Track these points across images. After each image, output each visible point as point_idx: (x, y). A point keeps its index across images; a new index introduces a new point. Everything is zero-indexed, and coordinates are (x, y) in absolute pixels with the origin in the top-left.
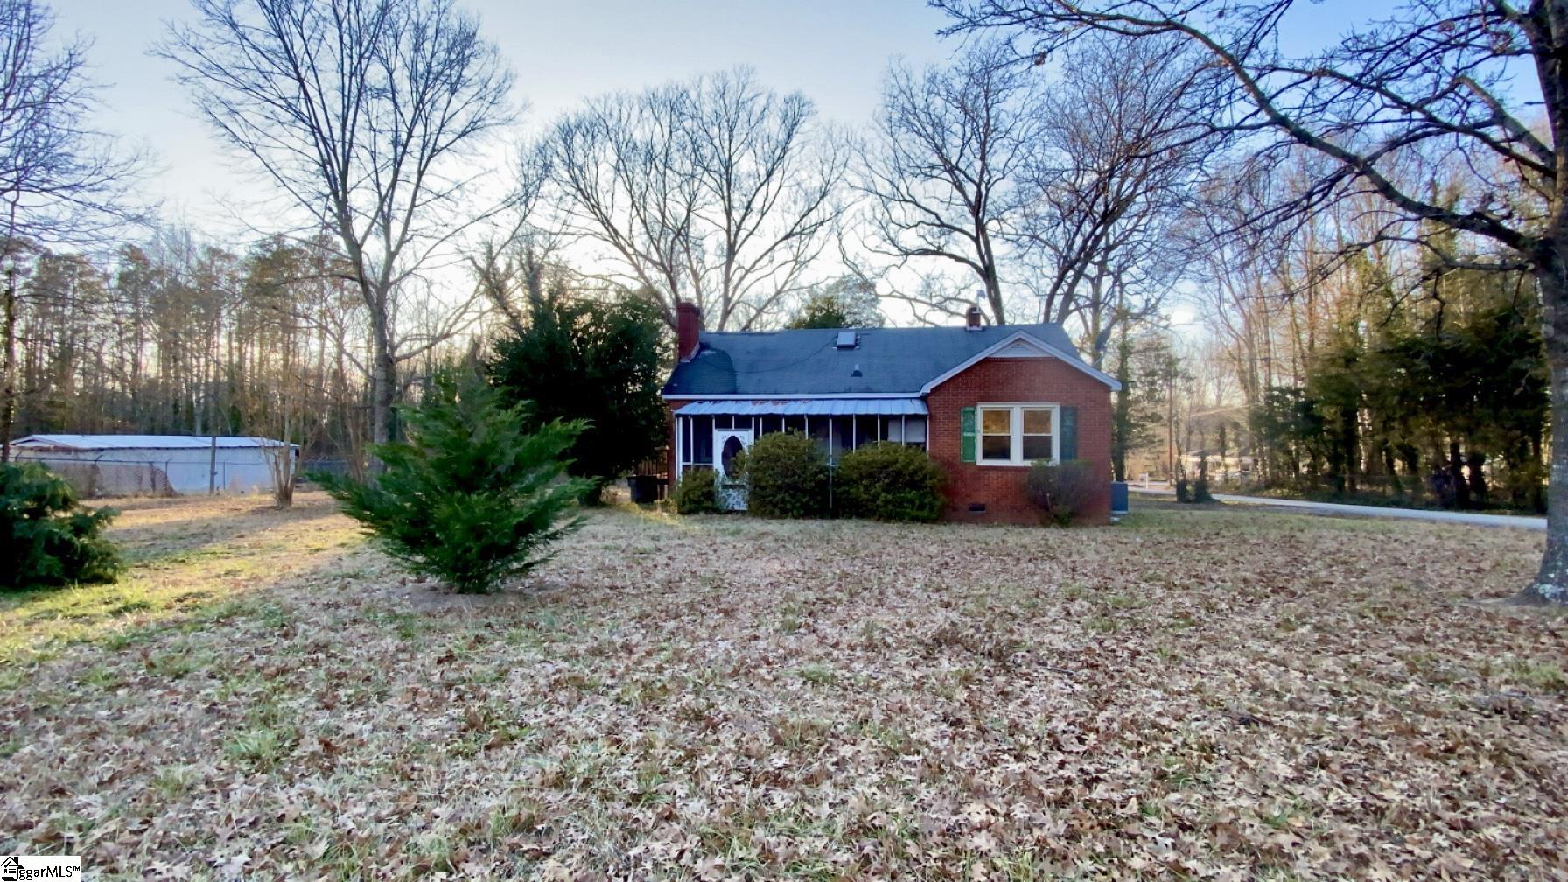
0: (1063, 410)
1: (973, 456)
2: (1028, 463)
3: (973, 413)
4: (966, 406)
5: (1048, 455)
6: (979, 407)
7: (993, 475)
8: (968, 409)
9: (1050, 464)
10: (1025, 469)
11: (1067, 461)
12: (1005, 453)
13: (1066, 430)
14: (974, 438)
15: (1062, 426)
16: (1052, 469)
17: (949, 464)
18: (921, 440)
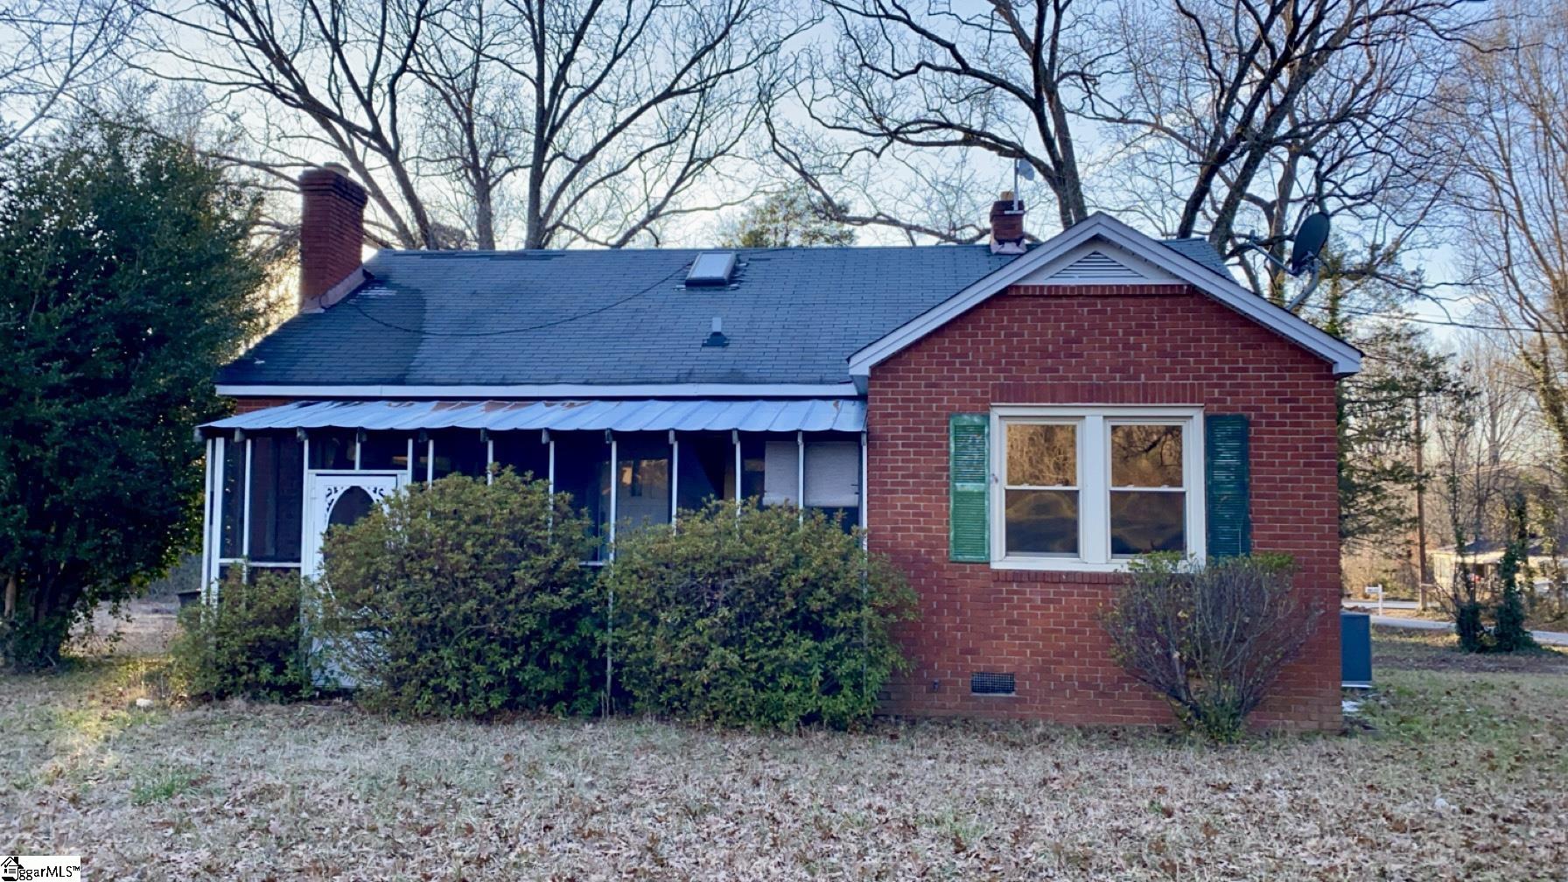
0: (1210, 422)
1: (982, 544)
2: (1122, 565)
3: (980, 430)
4: (962, 411)
5: (1176, 543)
6: (995, 414)
7: (1035, 594)
8: (966, 419)
9: (1182, 567)
10: (1116, 580)
11: (1226, 560)
12: (1065, 537)
13: (1220, 476)
14: (982, 495)
15: (1210, 468)
16: (1188, 581)
17: (916, 566)
18: (849, 500)
